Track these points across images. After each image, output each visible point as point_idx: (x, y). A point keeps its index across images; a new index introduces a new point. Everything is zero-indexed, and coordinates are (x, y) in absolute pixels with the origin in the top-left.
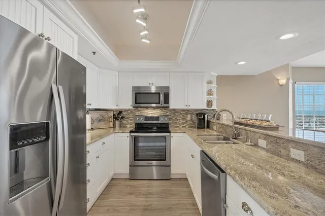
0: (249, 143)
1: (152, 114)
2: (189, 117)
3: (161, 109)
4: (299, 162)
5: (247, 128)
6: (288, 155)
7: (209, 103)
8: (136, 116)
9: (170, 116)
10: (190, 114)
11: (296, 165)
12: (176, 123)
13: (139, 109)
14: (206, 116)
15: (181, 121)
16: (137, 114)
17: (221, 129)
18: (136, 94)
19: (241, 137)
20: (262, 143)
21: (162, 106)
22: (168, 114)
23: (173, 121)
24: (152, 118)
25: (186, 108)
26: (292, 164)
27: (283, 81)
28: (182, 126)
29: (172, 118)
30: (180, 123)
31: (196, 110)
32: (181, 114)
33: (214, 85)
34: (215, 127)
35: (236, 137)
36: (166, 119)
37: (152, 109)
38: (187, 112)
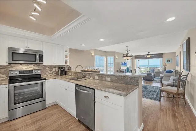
0: (91, 78)
1: (25, 68)
2: (54, 70)
3: (33, 65)
4: (109, 81)
5: (90, 73)
6: (106, 80)
7: (66, 62)
8: (10, 70)
9: (42, 69)
10: (55, 68)
11: (108, 82)
12: (46, 73)
13: (12, 65)
14: (65, 69)
15: (49, 72)
16: (10, 69)
17: (75, 75)
18: (13, 53)
19: (86, 77)
20: (96, 77)
21: (38, 63)
22: (39, 68)
23: (43, 73)
24: (26, 72)
25: (54, 64)
26: (107, 82)
27: (93, 54)
28: (49, 75)
29: (43, 71)
30: (49, 73)
31: (59, 66)
32: (49, 68)
33: (68, 53)
34: (70, 74)
35: (84, 77)
36: (39, 71)
37: (26, 65)
38: (53, 67)
